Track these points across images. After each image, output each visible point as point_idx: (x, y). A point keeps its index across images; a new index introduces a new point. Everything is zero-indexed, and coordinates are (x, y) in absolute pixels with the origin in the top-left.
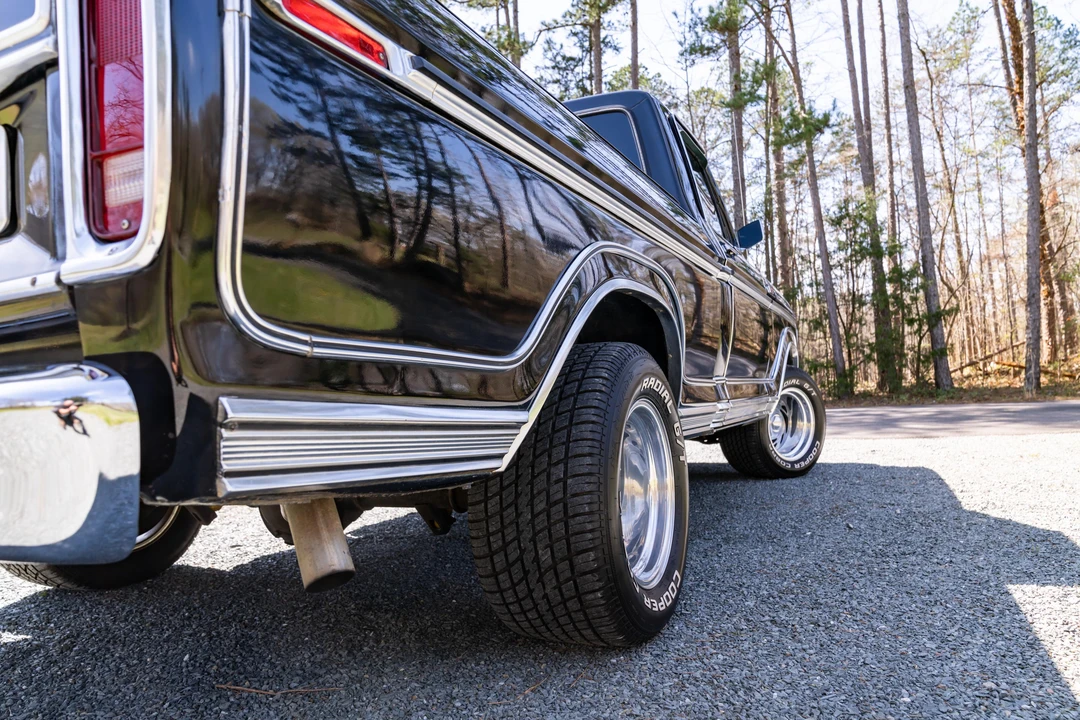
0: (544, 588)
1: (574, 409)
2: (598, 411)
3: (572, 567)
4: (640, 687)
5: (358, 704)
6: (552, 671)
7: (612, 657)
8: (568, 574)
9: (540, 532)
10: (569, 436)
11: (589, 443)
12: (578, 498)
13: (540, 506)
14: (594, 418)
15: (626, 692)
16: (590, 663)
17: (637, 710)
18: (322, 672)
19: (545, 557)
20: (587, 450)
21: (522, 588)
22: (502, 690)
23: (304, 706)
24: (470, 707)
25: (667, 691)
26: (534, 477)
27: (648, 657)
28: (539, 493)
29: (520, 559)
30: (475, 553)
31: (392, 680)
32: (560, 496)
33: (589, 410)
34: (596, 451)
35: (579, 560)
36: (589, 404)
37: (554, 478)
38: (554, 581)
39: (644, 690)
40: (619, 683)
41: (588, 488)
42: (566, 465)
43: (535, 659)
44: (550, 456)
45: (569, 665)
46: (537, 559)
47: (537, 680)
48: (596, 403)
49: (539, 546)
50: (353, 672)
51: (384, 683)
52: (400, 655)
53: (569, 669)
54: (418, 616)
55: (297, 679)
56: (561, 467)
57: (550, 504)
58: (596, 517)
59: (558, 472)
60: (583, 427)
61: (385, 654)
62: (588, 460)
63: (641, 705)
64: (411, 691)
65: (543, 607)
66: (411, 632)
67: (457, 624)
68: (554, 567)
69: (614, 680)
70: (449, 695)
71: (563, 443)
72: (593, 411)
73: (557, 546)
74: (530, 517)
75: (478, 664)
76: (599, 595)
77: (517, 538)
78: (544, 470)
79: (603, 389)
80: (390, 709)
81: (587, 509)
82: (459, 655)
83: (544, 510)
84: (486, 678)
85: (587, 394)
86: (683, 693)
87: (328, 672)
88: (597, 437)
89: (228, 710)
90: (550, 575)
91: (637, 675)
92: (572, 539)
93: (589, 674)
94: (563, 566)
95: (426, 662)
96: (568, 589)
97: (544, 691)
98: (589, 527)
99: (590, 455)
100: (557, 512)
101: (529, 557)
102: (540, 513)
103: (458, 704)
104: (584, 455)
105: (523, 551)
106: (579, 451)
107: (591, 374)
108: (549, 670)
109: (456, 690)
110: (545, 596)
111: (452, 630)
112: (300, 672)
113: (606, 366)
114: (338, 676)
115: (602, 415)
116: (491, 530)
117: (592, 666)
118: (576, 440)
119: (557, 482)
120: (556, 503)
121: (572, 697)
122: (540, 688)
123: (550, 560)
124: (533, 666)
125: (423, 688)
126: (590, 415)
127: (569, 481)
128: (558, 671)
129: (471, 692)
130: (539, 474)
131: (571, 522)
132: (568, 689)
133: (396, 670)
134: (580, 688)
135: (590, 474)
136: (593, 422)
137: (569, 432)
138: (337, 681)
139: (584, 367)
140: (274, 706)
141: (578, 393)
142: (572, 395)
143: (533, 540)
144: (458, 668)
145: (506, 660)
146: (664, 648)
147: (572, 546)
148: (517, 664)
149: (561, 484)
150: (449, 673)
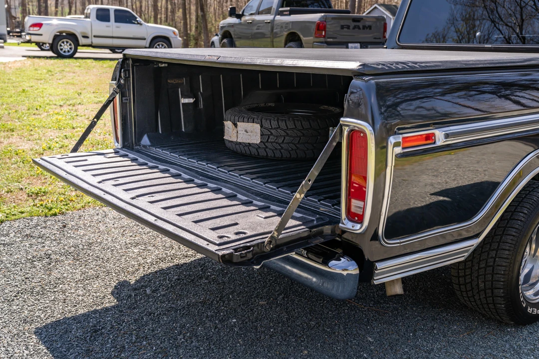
0: (480, 296)
1: (506, 227)
2: (517, 231)
3: (492, 293)
4: (514, 346)
5: (396, 321)
6: (479, 327)
7: (509, 328)
8: (490, 295)
9: (480, 275)
10: (501, 239)
11: (509, 245)
12: (500, 268)
13: (483, 265)
14: (514, 234)
15: (507, 346)
16: (498, 328)
17: (508, 355)
18: (382, 301)
19: (482, 285)
20: (507, 248)
21: (470, 294)
22: (455, 330)
23: (376, 316)
24: (440, 334)
25: (526, 351)
26: (482, 252)
27: (526, 332)
28: (483, 260)
29: (471, 282)
30: (452, 274)
31: (410, 313)
32: (492, 264)
33: (513, 229)
34: (512, 249)
35: (496, 291)
36: (514, 226)
37: (490, 256)
38: (484, 295)
39: (516, 347)
40: (506, 341)
41: (504, 264)
42: (497, 251)
43: (473, 319)
44: (491, 245)
45: (487, 326)
46: (478, 285)
47: (471, 329)
48: (517, 226)
49: (479, 280)
50: (395, 305)
51: (407, 314)
52: (414, 301)
53: (487, 328)
54: (425, 280)
55: (372, 302)
56: (495, 252)
57: (487, 266)
58: (507, 276)
59: (493, 254)
60: (508, 237)
61: (408, 299)
62: (507, 252)
63: (511, 353)
64: (417, 321)
65: (479, 303)
66: (420, 289)
67: (442, 290)
68: (485, 290)
69: (505, 339)
70: (433, 327)
71: (497, 242)
72: (514, 230)
73: (487, 283)
74: (477, 268)
75: (447, 315)
76: (503, 306)
77: (471, 275)
78: (487, 251)
79: (523, 219)
80: (409, 326)
81: (502, 273)
82: (440, 308)
83: (484, 268)
84: (449, 322)
85: (514, 221)
86: (532, 354)
87: (385, 302)
88: (514, 242)
89: (347, 310)
90: (482, 293)
91: (516, 339)
92: (494, 283)
93: (495, 333)
94: (489, 291)
95: (425, 307)
96: (490, 300)
97: (472, 336)
98: (502, 280)
99: (509, 250)
100: (489, 270)
101: (474, 284)
102: (482, 268)
103: (435, 332)
104: (506, 250)
105: (472, 280)
106: (504, 247)
107: (519, 210)
108: (478, 326)
109: (436, 325)
110: (480, 299)
111: (439, 293)
112: (373, 299)
113: (528, 207)
114: (388, 305)
115: (519, 232)
116: (460, 268)
117: (498, 329)
118: (504, 242)
119: (491, 258)
120: (490, 266)
121: (483, 342)
122: (471, 334)
123: (483, 287)
124: (471, 322)
125: (422, 320)
126: (513, 232)
127: (497, 259)
128: (482, 328)
129: (442, 328)
130: (484, 252)
131: (495, 276)
132: (483, 338)
133: (412, 308)
134: (488, 338)
135: (507, 259)
136: (513, 236)
137: (501, 238)
138: (388, 307)
139: (517, 204)
140: (364, 313)
141: (510, 219)
142: (507, 219)
143: (477, 277)
144: (439, 314)
145: (460, 316)
146: (536, 330)
147: (494, 285)
148: (465, 319)
149: (493, 259)
150: (434, 316)
